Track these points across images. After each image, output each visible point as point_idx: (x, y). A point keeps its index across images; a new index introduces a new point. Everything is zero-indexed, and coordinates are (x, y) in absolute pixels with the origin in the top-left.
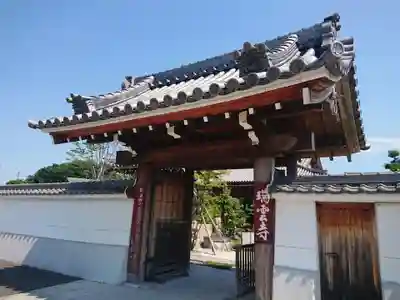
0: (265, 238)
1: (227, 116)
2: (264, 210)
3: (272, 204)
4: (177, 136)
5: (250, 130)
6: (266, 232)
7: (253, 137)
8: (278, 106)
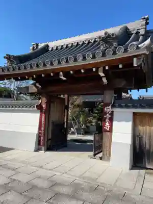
0: (108, 129)
1: (94, 70)
2: (108, 116)
3: (112, 113)
4: (64, 79)
5: (103, 77)
6: (109, 127)
7: (105, 80)
8: (121, 66)
